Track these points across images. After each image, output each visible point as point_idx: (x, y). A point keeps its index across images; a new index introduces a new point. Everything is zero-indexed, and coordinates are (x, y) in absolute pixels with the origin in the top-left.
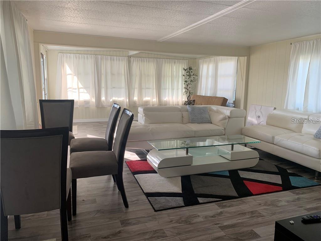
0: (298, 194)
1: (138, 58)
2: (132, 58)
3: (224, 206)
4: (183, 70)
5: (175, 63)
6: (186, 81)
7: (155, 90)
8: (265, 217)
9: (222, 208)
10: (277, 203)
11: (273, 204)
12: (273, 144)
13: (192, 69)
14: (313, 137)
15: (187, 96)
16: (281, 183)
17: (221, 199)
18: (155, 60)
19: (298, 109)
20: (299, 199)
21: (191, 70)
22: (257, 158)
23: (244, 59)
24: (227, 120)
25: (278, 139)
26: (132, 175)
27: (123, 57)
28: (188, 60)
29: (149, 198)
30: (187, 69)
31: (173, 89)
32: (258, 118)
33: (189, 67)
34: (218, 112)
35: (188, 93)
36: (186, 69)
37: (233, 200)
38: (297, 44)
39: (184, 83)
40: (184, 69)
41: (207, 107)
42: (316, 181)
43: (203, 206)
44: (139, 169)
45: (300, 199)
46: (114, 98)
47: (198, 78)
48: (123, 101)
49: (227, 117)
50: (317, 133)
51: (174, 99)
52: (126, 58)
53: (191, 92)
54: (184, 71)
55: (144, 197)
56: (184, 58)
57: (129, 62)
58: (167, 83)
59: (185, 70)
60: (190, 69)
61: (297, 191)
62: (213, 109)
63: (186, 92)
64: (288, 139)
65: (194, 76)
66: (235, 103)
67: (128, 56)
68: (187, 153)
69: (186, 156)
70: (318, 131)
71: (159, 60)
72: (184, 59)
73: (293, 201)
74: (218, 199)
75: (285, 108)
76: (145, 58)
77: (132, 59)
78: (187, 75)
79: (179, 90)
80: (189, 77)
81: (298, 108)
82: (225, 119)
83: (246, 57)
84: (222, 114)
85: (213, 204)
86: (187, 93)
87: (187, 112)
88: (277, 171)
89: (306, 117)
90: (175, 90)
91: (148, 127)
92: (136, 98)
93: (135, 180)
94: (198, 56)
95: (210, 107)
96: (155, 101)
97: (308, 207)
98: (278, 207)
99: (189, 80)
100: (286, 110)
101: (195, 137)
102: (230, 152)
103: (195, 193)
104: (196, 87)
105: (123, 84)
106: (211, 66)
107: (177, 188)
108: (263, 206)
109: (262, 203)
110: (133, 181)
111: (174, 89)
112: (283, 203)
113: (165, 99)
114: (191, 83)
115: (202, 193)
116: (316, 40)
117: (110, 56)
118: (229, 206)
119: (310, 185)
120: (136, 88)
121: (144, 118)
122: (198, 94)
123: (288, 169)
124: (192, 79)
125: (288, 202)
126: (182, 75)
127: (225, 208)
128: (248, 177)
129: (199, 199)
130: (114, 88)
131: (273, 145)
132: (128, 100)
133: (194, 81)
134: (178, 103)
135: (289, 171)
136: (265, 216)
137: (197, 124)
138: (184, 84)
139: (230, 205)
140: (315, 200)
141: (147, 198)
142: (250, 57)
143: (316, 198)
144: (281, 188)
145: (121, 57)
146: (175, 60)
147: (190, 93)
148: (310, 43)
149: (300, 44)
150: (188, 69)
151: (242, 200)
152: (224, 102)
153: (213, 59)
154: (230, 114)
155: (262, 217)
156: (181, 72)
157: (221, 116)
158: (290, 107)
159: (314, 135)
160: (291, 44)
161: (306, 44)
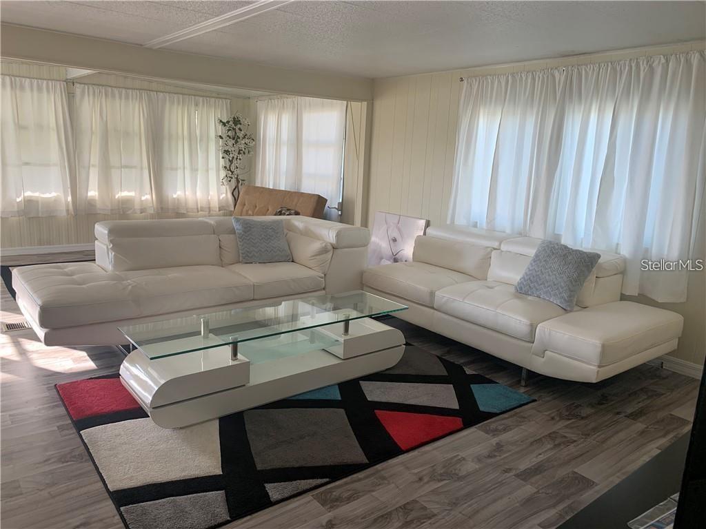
0: (495, 432)
1: (95, 87)
2: (77, 85)
3: (337, 500)
4: (217, 124)
5: (197, 105)
6: (228, 151)
7: (147, 171)
8: (436, 517)
9: (331, 507)
10: (458, 466)
11: (449, 472)
12: (433, 308)
13: (240, 124)
14: (512, 290)
15: (230, 187)
16: (456, 406)
17: (328, 480)
18: (144, 94)
19: (475, 225)
20: (499, 447)
21: (239, 126)
22: (401, 345)
23: (360, 108)
24: (330, 255)
25: (442, 296)
26: (75, 431)
27: (50, 83)
28: (229, 101)
29: (122, 509)
30: (228, 122)
31: (194, 170)
32: (391, 242)
33: (234, 118)
34: (308, 234)
35: (234, 180)
36: (225, 121)
37: (355, 476)
38: (474, 81)
39: (221, 156)
40: (221, 121)
41: (282, 221)
42: (522, 390)
43: (283, 510)
44: (95, 409)
45: (502, 446)
46: (28, 194)
47: (255, 145)
48: (56, 200)
49: (330, 247)
50: (522, 283)
51: (199, 194)
52: (60, 86)
53: (240, 177)
54: (220, 127)
55: (109, 506)
56: (219, 96)
57: (70, 96)
58: (179, 155)
59: (224, 124)
60: (236, 121)
61: (492, 423)
62: (297, 228)
63: (229, 179)
64: (464, 299)
65: (247, 141)
66: (341, 206)
67: (66, 81)
68: (235, 354)
69: (231, 363)
70: (523, 278)
71: (153, 94)
72: (221, 96)
73: (489, 457)
74: (319, 481)
75: (448, 222)
76: (115, 90)
77: (78, 89)
78: (228, 136)
79: (210, 171)
80: (233, 142)
81: (477, 223)
82: (324, 251)
83: (365, 104)
84: (319, 240)
85: (308, 497)
86: (230, 181)
87: (232, 236)
88: (444, 372)
89: (496, 245)
90: (199, 172)
91: (125, 282)
92: (93, 193)
93: (83, 447)
94: (253, 93)
95: (289, 220)
96: (146, 200)
97: (522, 467)
98: (460, 478)
99: (233, 149)
100: (452, 228)
101: (253, 300)
102: (342, 340)
103: (259, 467)
104: (251, 167)
105: (55, 154)
106: (287, 119)
107: (208, 463)
108: (428, 482)
109: (424, 473)
110: (73, 454)
111: (197, 170)
112: (471, 466)
113: (175, 196)
114: (240, 156)
115: (278, 464)
116: (513, 75)
117: (9, 75)
118: (349, 499)
119: (514, 403)
120: (93, 166)
121: (112, 254)
122: (258, 184)
123: (467, 364)
124: (243, 146)
125: (479, 459)
126: (216, 136)
127: (338, 507)
128: (384, 399)
129: (269, 487)
130: (27, 164)
131: (432, 311)
132: (70, 199)
133: (246, 151)
134: (209, 204)
135: (469, 371)
136: (434, 515)
137: (258, 264)
138: (223, 158)
139: (350, 493)
140: (532, 444)
141: (119, 510)
142: (373, 103)
143: (533, 439)
144: (459, 421)
145: (45, 82)
146: (197, 98)
147: (238, 181)
148: (499, 82)
149: (480, 82)
150: (231, 123)
151: (378, 471)
152: (318, 207)
153: (289, 101)
154: (337, 241)
155: (430, 518)
156: (214, 129)
157: (316, 246)
158: (460, 221)
159: (516, 288)
160: (462, 80)
161: (493, 83)
